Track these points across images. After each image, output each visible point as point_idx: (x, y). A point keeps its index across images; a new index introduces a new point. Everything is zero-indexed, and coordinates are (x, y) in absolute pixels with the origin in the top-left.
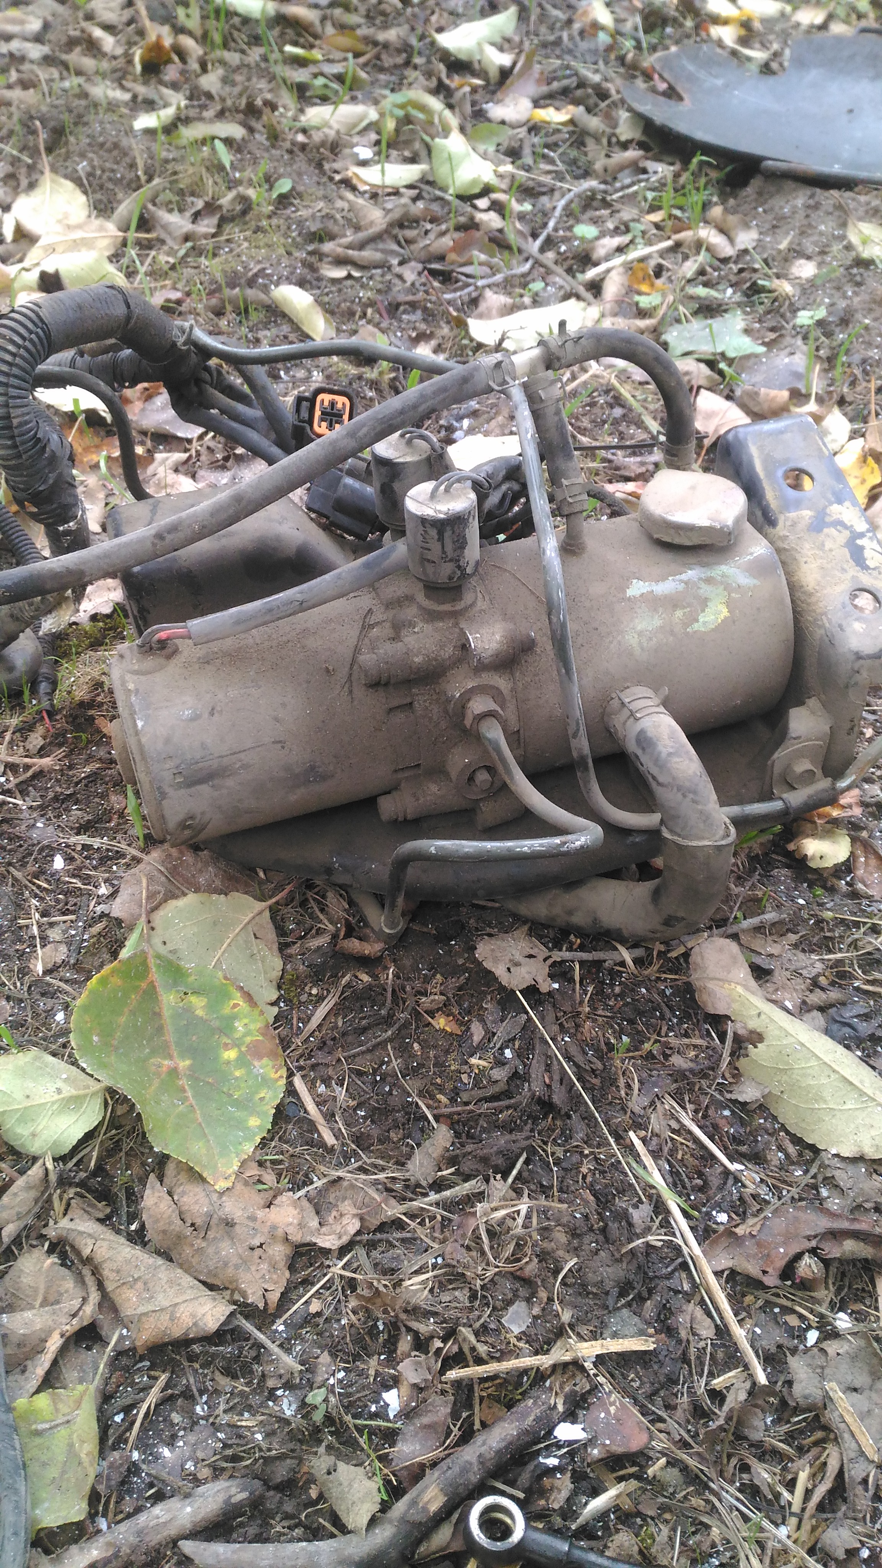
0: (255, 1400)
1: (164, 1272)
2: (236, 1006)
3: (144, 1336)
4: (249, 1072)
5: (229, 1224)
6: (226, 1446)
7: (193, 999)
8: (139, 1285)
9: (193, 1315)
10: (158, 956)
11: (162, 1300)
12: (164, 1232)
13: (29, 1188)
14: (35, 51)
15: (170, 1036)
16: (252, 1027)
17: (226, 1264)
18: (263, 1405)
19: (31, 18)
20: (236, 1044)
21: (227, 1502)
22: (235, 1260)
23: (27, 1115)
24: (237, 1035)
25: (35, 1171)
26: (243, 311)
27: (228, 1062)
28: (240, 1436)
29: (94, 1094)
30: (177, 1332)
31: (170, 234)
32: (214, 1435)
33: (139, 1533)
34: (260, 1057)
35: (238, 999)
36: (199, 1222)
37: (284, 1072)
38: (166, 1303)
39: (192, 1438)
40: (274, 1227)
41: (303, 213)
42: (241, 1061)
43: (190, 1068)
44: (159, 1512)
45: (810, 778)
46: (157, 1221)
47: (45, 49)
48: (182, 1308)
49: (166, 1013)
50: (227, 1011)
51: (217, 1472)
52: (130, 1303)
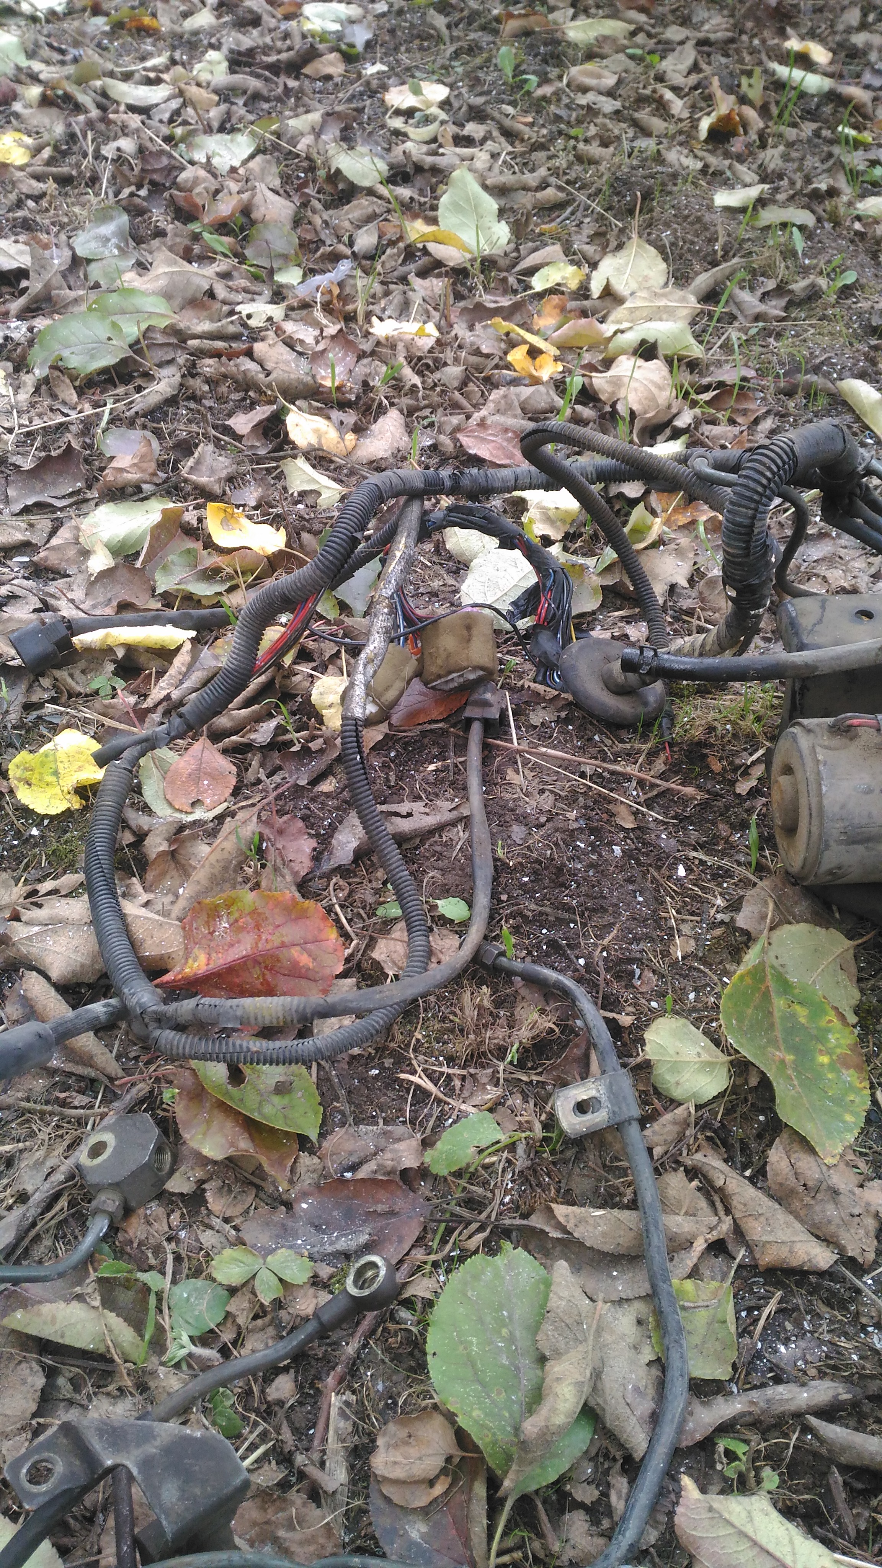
0: (851, 1330)
1: (781, 1216)
2: (830, 1021)
3: (766, 1259)
4: (839, 1078)
5: (835, 1192)
6: (827, 1357)
7: (798, 1008)
8: (762, 1219)
9: (808, 1254)
10: (773, 967)
11: (782, 1235)
12: (781, 1184)
13: (675, 1123)
14: (608, 105)
15: (779, 1033)
16: (843, 1041)
17: (829, 1222)
18: (856, 1334)
19: (606, 73)
20: (829, 1052)
21: (836, 1397)
22: (837, 1221)
23: (676, 1067)
24: (830, 1045)
25: (680, 1111)
26: (811, 394)
27: (822, 1065)
28: (839, 1353)
29: (723, 1064)
30: (795, 1263)
31: (742, 312)
32: (819, 1347)
33: (768, 1401)
34: (848, 1067)
35: (832, 1016)
36: (810, 1184)
37: (867, 1084)
38: (785, 1239)
39: (802, 1344)
40: (868, 1204)
41: (865, 305)
42: (832, 1067)
43: (794, 1062)
44: (781, 1390)
46: (777, 1175)
47: (618, 105)
48: (799, 1245)
49: (777, 1014)
50: (823, 1023)
51: (822, 1375)
52: (756, 1231)
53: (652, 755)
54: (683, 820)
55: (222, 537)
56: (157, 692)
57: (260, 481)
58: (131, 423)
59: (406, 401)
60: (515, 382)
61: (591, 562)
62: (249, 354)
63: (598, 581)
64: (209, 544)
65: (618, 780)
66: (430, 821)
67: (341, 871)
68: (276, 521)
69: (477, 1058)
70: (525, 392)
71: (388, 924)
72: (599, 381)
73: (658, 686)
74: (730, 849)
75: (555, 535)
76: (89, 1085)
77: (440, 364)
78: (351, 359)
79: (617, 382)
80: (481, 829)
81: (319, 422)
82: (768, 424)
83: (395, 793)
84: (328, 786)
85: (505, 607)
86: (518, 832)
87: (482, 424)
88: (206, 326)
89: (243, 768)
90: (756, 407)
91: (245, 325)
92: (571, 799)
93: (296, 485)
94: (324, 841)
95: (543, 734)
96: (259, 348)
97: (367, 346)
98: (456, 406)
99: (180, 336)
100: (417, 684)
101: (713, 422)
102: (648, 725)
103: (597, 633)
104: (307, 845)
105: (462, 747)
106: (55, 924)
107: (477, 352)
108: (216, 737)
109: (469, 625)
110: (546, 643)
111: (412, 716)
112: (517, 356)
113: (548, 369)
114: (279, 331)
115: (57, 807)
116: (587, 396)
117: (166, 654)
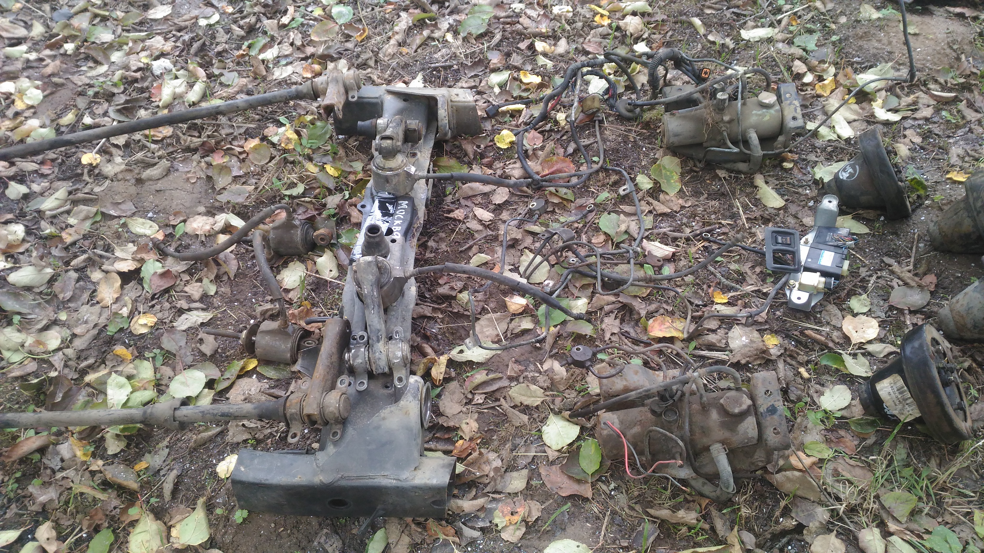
1: (662, 206)
3: (659, 212)
4: (675, 183)
5: (672, 201)
6: (670, 224)
7: (667, 172)
8: (658, 206)
9: (667, 211)
10: (662, 165)
11: (662, 208)
12: (662, 201)
13: (642, 193)
15: (663, 176)
16: (676, 178)
18: (676, 221)
20: (674, 180)
21: (671, 229)
22: (672, 205)
23: (643, 183)
24: (674, 178)
25: (643, 191)
26: (682, 22)
27: (672, 182)
28: (672, 224)
29: (652, 182)
30: (664, 212)
32: (668, 223)
33: (659, 231)
34: (677, 182)
35: (675, 173)
36: (667, 200)
37: (681, 185)
39: (665, 223)
40: (678, 202)
43: (666, 181)
44: (661, 229)
45: (780, 148)
46: (661, 199)
48: (665, 210)
49: (663, 173)
50: (673, 175)
51: (669, 227)
52: (657, 208)
53: (637, 125)
54: (644, 139)
55: (525, 80)
56: (521, 120)
57: (531, 64)
58: (492, 49)
59: (566, 34)
60: (597, 27)
61: (621, 78)
62: (518, 22)
63: (623, 84)
64: (521, 81)
65: (630, 131)
66: (589, 142)
67: (570, 155)
68: (538, 74)
69: (603, 185)
70: (600, 29)
71: (582, 164)
72: (621, 23)
73: (638, 109)
74: (655, 144)
75: (612, 72)
76: (527, 197)
77: (574, 22)
78: (548, 21)
79: (626, 24)
80: (600, 143)
81: (544, 44)
82: (670, 33)
83: (580, 138)
84: (565, 138)
85: (601, 93)
86: (608, 143)
87: (589, 41)
88: (503, 14)
89: (544, 136)
90: (666, 28)
91: (513, 11)
92: (620, 136)
93: (540, 63)
94: (566, 149)
95: (612, 122)
96: (521, 20)
97: (552, 17)
98: (581, 36)
99: (497, 18)
100: (582, 114)
101: (654, 34)
102: (636, 119)
103: (624, 98)
104: (563, 150)
105: (594, 127)
106: (513, 168)
107: (585, 17)
108: (536, 130)
109: (593, 98)
110: (612, 101)
111: (581, 121)
112: (597, 18)
113: (606, 22)
114: (525, 14)
115: (506, 147)
116: (618, 28)
117: (520, 112)
